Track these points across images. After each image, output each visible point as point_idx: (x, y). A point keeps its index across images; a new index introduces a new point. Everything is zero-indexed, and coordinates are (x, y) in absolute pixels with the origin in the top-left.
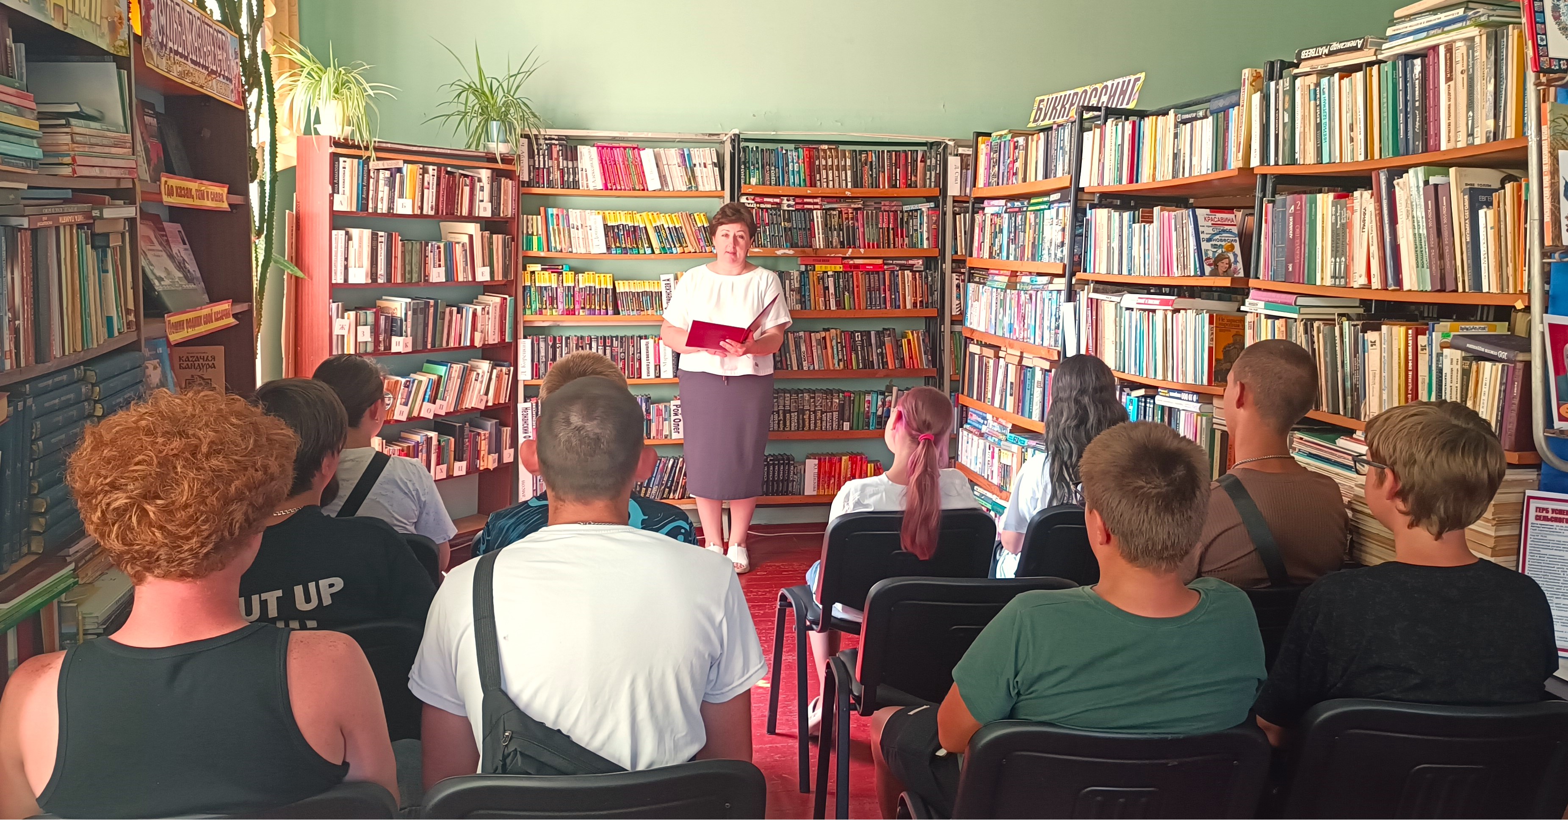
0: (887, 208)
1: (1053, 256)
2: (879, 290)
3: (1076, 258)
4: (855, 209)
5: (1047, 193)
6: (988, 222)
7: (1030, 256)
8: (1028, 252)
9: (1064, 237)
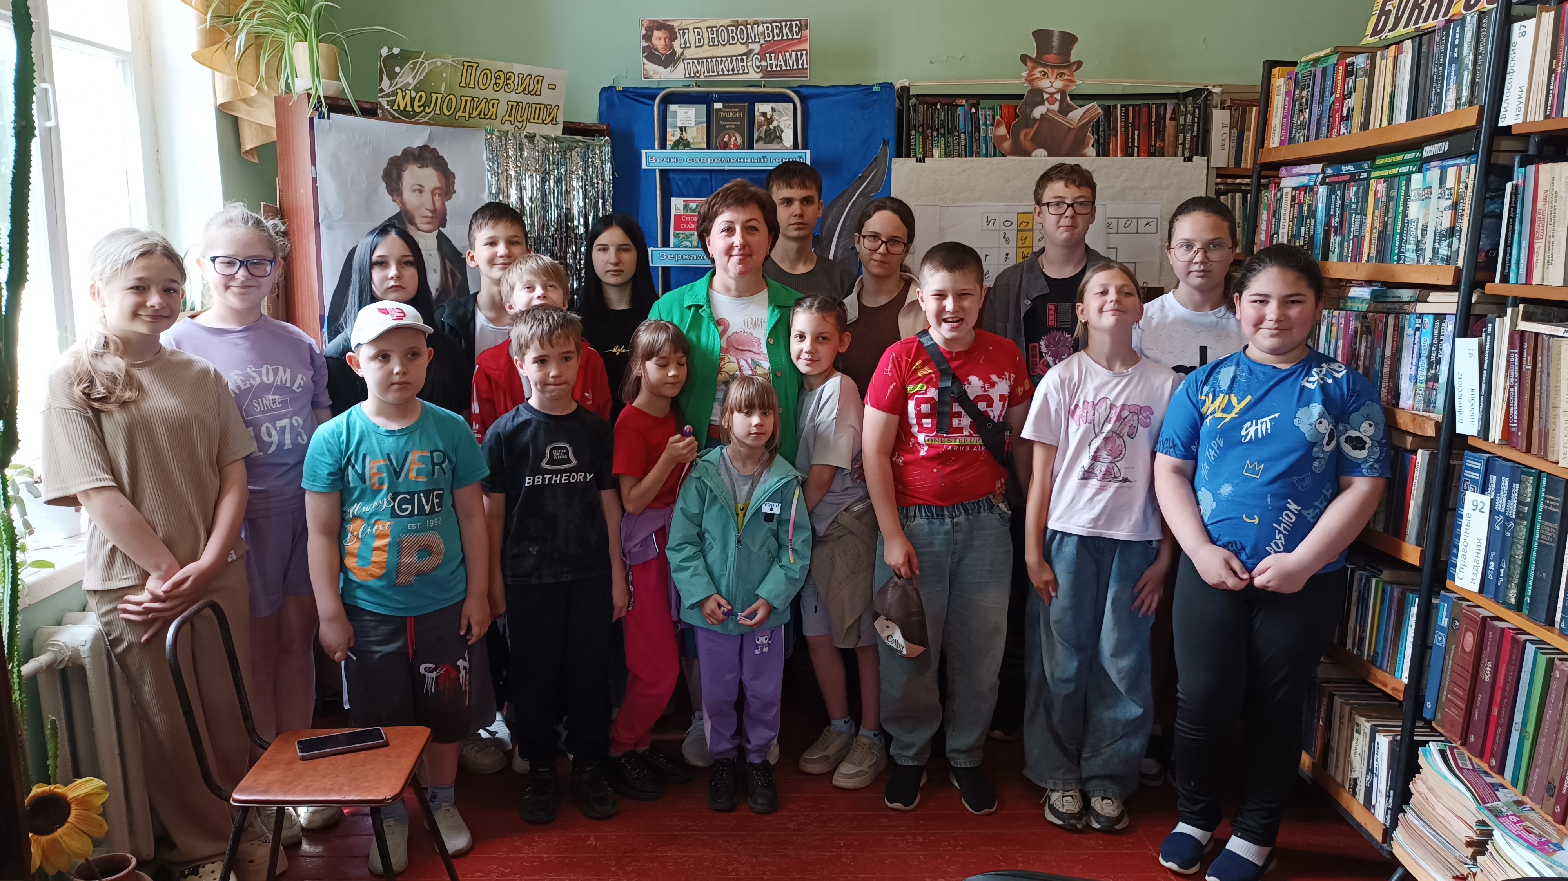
1: (1429, 253)
3: (1482, 258)
5: (1417, 144)
6: (1286, 201)
7: (1373, 254)
8: (1368, 247)
9: (1455, 218)
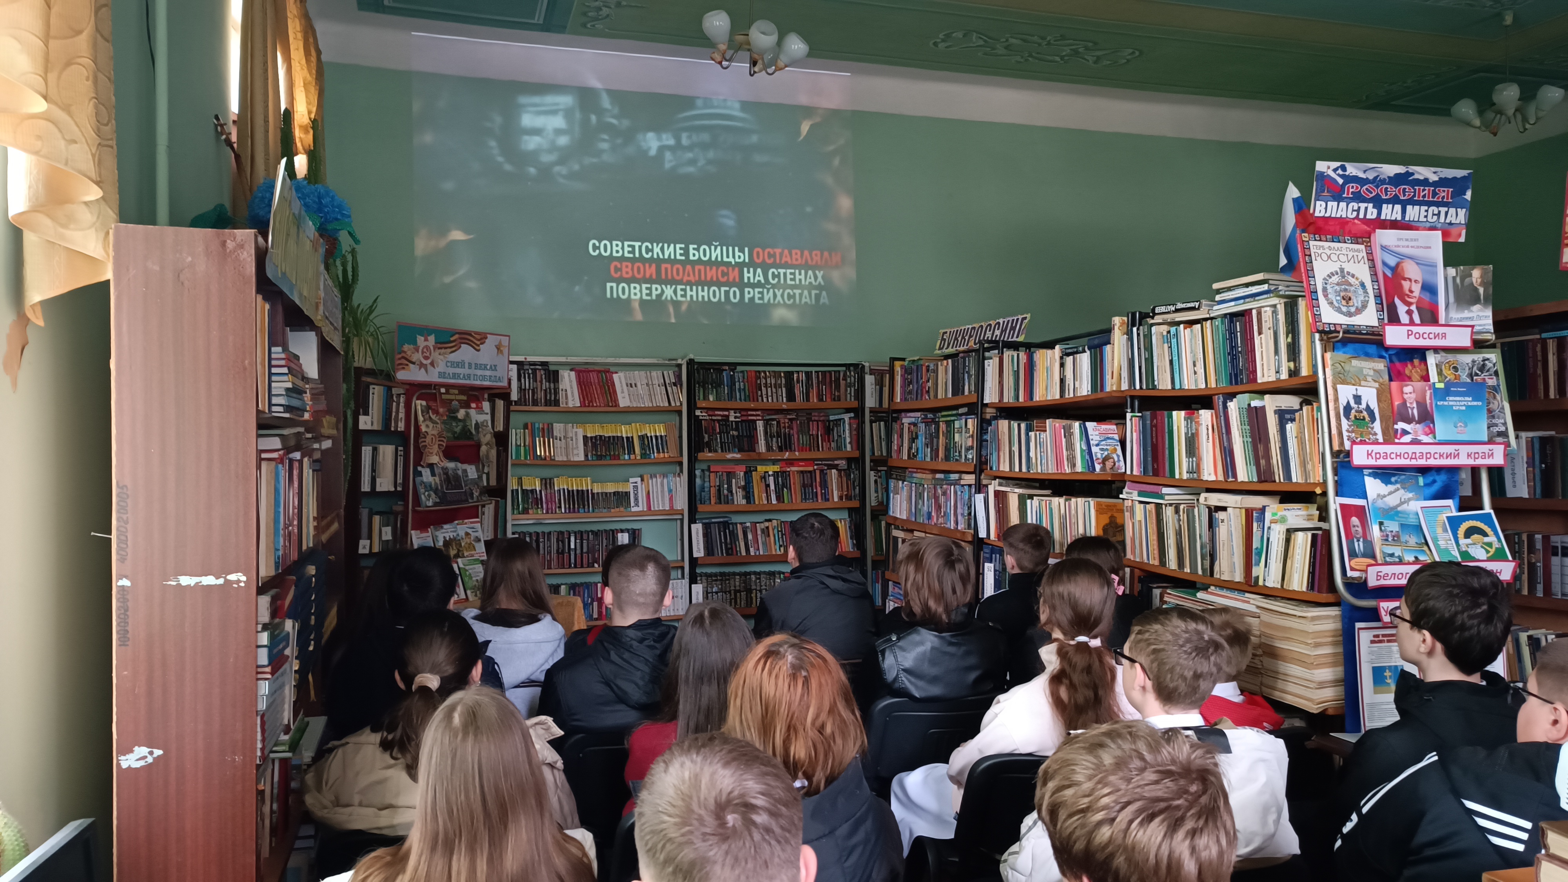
0: (816, 418)
1: (964, 457)
2: (812, 486)
3: (983, 459)
4: (790, 419)
5: (956, 407)
6: (905, 430)
7: (944, 457)
9: (971, 442)
